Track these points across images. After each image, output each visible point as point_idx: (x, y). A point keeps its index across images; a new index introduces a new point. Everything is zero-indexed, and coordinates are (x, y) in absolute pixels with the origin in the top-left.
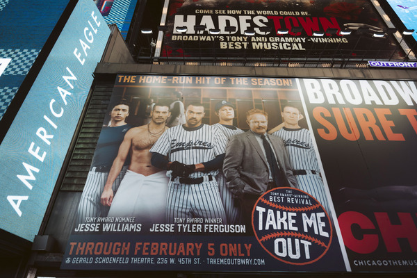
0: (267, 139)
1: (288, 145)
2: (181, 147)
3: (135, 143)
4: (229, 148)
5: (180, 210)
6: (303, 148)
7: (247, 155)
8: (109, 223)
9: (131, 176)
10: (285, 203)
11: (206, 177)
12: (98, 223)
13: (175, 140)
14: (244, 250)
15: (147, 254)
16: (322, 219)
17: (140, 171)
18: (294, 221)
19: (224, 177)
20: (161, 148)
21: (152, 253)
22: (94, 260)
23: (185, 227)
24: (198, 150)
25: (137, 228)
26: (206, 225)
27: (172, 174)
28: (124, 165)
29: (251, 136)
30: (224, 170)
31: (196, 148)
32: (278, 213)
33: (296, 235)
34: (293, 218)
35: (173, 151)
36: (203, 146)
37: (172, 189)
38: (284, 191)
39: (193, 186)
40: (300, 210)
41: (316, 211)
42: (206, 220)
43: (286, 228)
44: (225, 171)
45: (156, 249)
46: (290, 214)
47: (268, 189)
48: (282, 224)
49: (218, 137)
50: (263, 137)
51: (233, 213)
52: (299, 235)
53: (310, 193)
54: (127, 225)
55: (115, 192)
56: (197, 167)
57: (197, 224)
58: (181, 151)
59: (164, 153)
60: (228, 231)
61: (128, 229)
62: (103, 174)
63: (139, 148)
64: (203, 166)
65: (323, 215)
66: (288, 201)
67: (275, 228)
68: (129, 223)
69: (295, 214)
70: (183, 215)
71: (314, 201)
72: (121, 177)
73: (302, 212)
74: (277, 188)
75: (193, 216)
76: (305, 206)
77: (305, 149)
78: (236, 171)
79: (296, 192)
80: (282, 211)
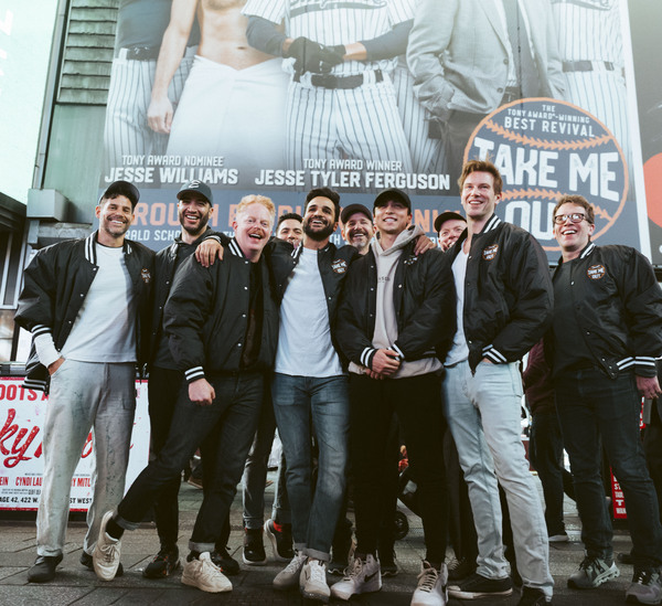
2: (311, 3)
4: (422, 8)
5: (315, 142)
6: (594, 7)
7: (463, 24)
8: (171, 166)
9: (202, 66)
10: (537, 133)
11: (368, 73)
12: (150, 166)
16: (612, 166)
17: (224, 59)
18: (552, 169)
19: (409, 74)
20: (267, 5)
22: (152, 235)
23: (325, 177)
24: (351, 11)
25: (228, 177)
26: (368, 174)
27: (295, 66)
28: (189, 45)
30: (409, 59)
31: (348, 5)
32: (521, 152)
33: (551, 195)
34: (550, 162)
35: (294, 13)
36: (361, 3)
37: (297, 99)
38: (537, 107)
39: (340, 92)
40: (567, 146)
41: (599, 150)
42: (370, 165)
43: (532, 182)
44: (412, 62)
46: (545, 155)
47: (505, 100)
48: (526, 174)
52: (559, 195)
53: (593, 113)
54: (209, 171)
55: (175, 105)
56: (349, 52)
57: (350, 171)
58: (312, 14)
59: (275, 18)
60: (414, 187)
61: (210, 178)
62: (145, 65)
63: (217, 6)
64: (362, 49)
65: (613, 157)
66: (545, 128)
67: (510, 181)
68: (213, 168)
69: (555, 156)
70: (322, 152)
71: (599, 130)
72: (184, 71)
73: (571, 151)
74: (524, 100)
75: (343, 155)
76: (579, 138)
77: (597, 12)
78: (436, 60)
79: (563, 109)
80: (527, 149)
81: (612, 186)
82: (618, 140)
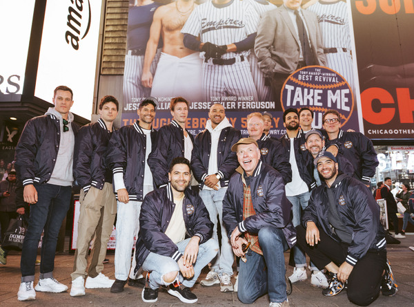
0: (300, 15)
1: (322, 21)
3: (166, 24)
4: (260, 27)
5: (215, 89)
6: (337, 23)
7: (279, 33)
9: (165, 58)
10: (313, 82)
11: (238, 57)
13: (206, 19)
14: (273, 123)
15: (190, 127)
16: (346, 95)
17: (174, 53)
18: (320, 98)
19: (255, 57)
20: (192, 29)
21: (194, 127)
24: (229, 29)
26: (239, 103)
27: (205, 55)
28: (158, 48)
29: (284, 12)
30: (255, 50)
31: (228, 27)
32: (306, 90)
33: (320, 109)
34: (319, 94)
35: (204, 31)
36: (233, 25)
37: (207, 70)
38: (313, 70)
39: (226, 66)
40: (326, 87)
41: (341, 88)
42: (239, 99)
43: (311, 104)
44: (257, 52)
45: (197, 123)
46: (317, 92)
47: (298, 67)
48: (308, 100)
49: (249, 14)
50: (296, 13)
51: (264, 91)
52: (323, 110)
53: (338, 72)
55: (153, 75)
56: (229, 48)
57: (231, 102)
58: (212, 31)
59: (196, 34)
60: (259, 108)
62: (139, 57)
63: (170, 30)
64: (235, 46)
65: (347, 91)
66: (316, 79)
67: (301, 104)
69: (321, 92)
70: (218, 94)
71: (340, 79)
72: (156, 59)
73: (328, 89)
74: (307, 67)
75: (228, 94)
76: (332, 83)
77: (339, 25)
78: (267, 50)
79: (325, 70)
80: (309, 89)
81: (347, 104)
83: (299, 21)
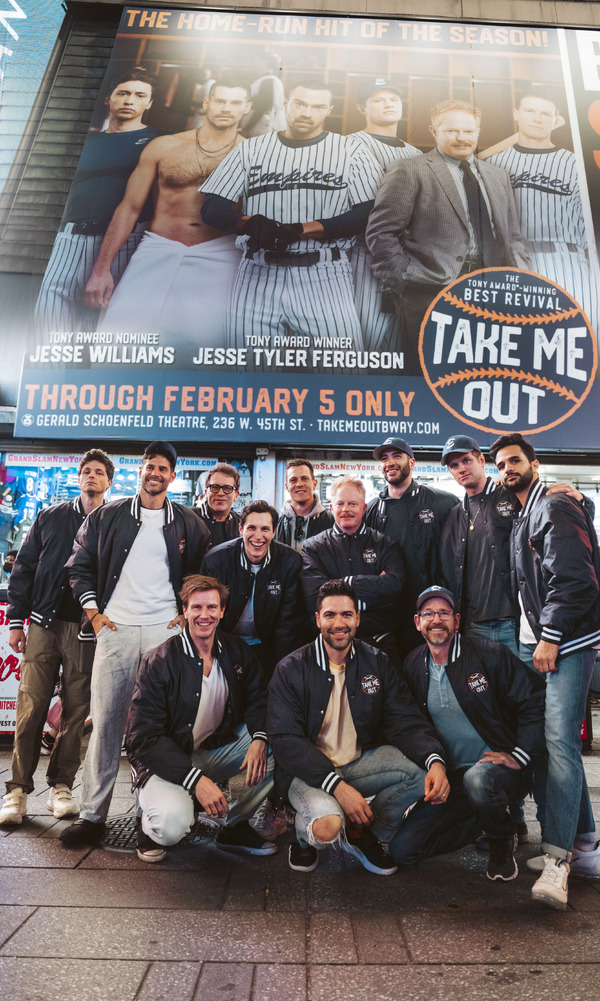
0: (474, 170)
1: (521, 185)
2: (271, 183)
3: (165, 171)
4: (383, 190)
5: (257, 317)
6: (555, 192)
7: (424, 206)
8: (102, 344)
9: (153, 245)
10: (499, 306)
11: (325, 252)
12: (79, 344)
13: (260, 167)
14: (397, 405)
15: (192, 409)
16: (579, 342)
17: (175, 235)
18: (514, 346)
20: (225, 184)
21: (201, 408)
22: (82, 420)
23: (269, 355)
24: (311, 191)
25: (164, 356)
26: (315, 353)
27: (248, 243)
28: (139, 220)
29: (437, 163)
30: (367, 238)
31: (308, 186)
32: (481, 327)
33: (514, 374)
34: (513, 338)
35: (253, 192)
36: (324, 183)
37: (247, 276)
38: (500, 278)
39: (295, 270)
40: (532, 320)
41: (567, 324)
42: (317, 342)
43: (493, 360)
44: (371, 241)
45: (210, 399)
46: (508, 331)
48: (486, 352)
49: (360, 164)
50: (464, 166)
51: (379, 325)
52: (522, 375)
54: (143, 349)
56: (306, 230)
57: (296, 348)
58: (271, 194)
59: (233, 196)
60: (365, 365)
61: (144, 358)
62: (90, 240)
63: (174, 184)
64: (320, 227)
65: (581, 332)
66: (508, 300)
67: (469, 359)
68: (147, 346)
69: (518, 331)
70: (266, 329)
71: (566, 302)
72: (130, 246)
73: (536, 325)
74: (486, 270)
75: (289, 330)
76: (546, 311)
77: (558, 196)
79: (528, 280)
80: (489, 323)
81: (579, 364)
82: (587, 313)
83: (470, 183)
